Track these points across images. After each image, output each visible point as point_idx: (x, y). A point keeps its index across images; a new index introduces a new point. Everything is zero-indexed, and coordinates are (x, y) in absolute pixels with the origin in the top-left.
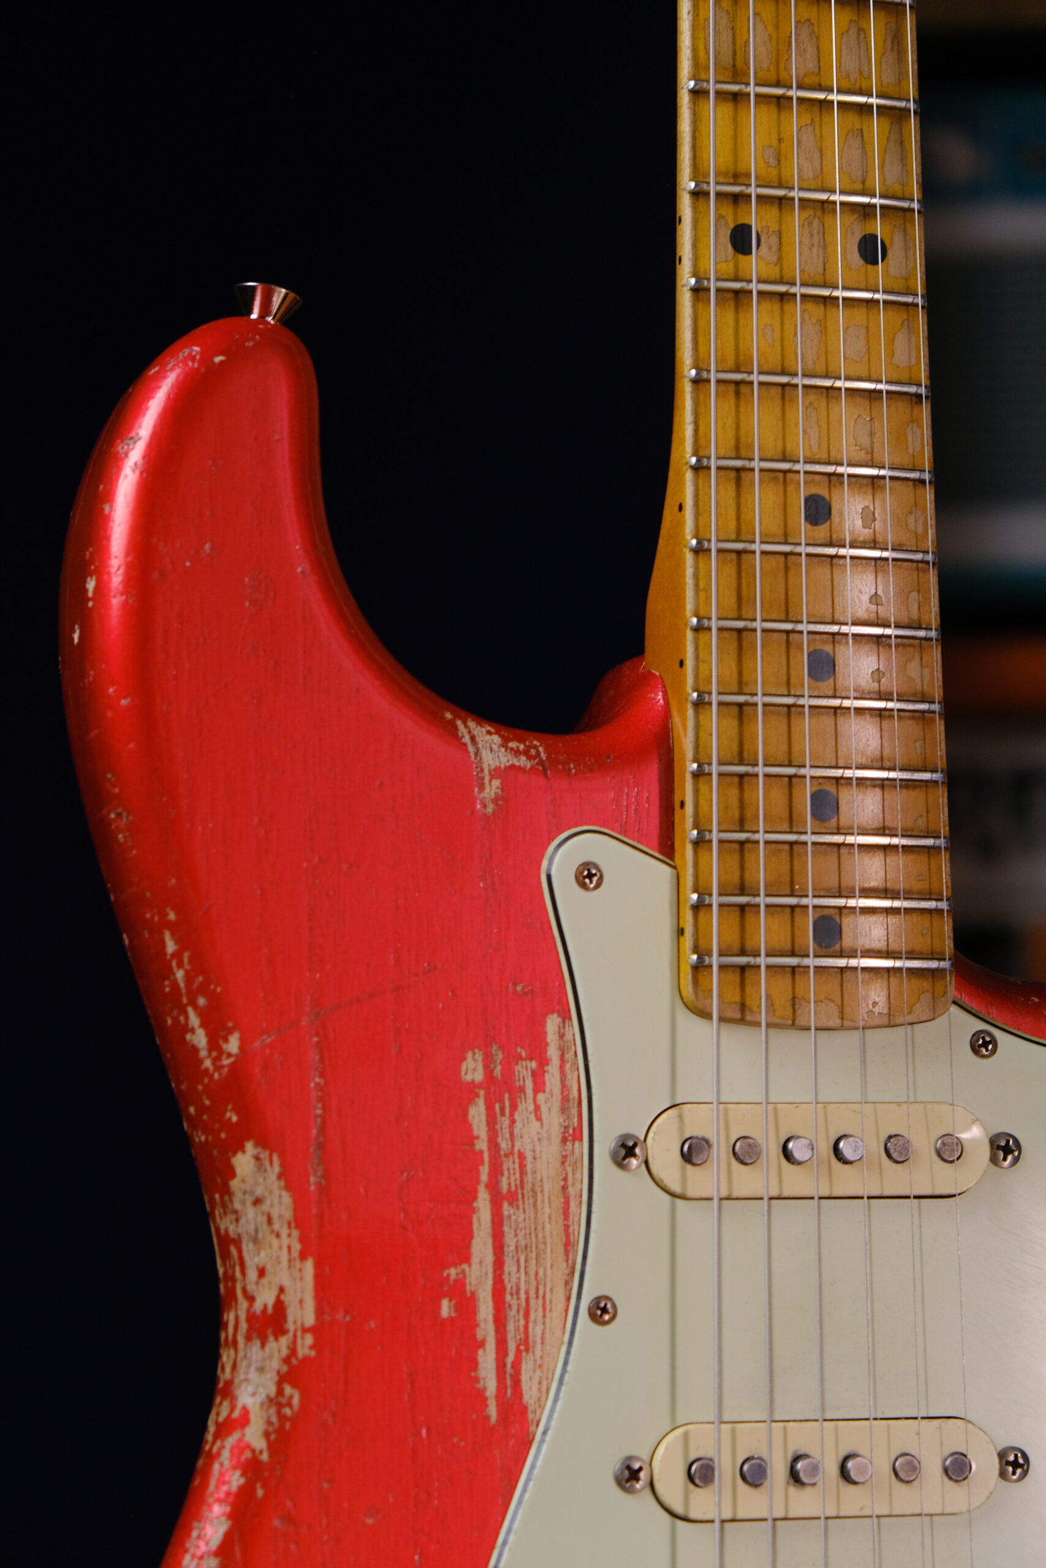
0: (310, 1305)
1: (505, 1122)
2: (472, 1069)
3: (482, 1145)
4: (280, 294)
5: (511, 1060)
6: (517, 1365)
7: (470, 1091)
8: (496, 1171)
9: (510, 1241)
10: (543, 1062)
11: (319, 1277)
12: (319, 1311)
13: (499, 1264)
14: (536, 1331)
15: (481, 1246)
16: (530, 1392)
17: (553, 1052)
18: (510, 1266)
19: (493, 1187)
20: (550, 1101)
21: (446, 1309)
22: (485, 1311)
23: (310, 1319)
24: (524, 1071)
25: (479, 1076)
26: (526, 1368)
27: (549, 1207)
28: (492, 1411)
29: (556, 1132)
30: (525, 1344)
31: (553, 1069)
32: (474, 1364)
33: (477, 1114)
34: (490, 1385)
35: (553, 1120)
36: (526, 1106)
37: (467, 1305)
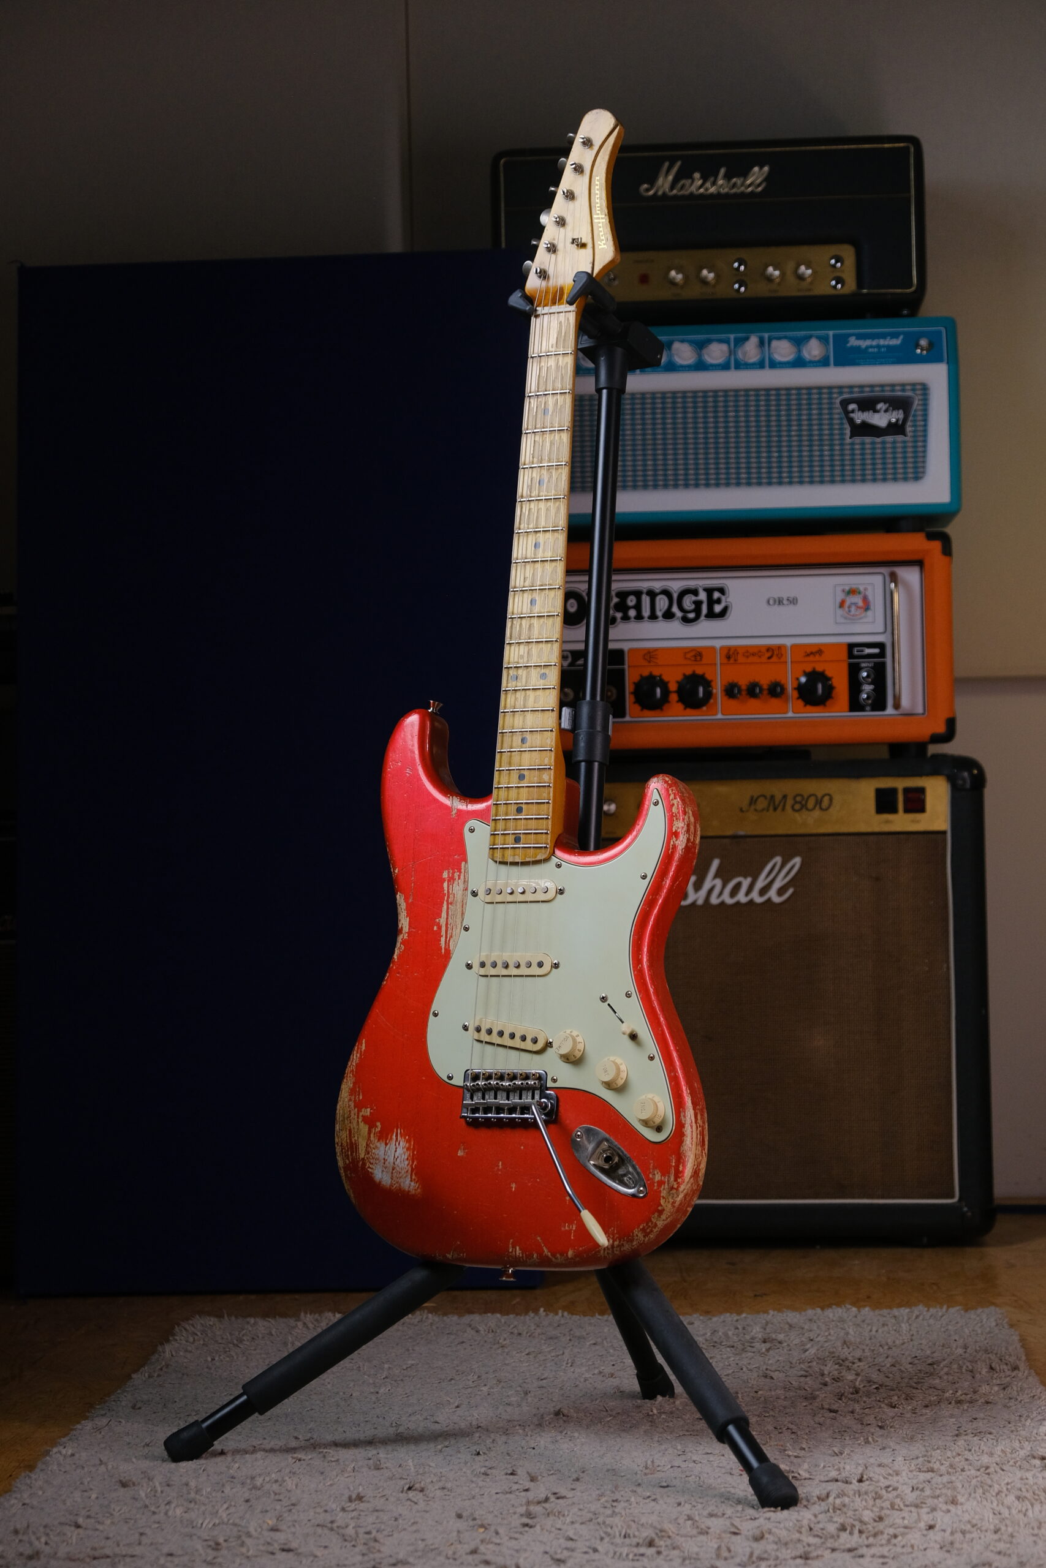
0: (407, 927)
1: (451, 886)
2: (445, 875)
3: (446, 892)
4: (442, 705)
5: (453, 873)
6: (449, 941)
7: (444, 880)
8: (448, 897)
9: (450, 913)
10: (460, 872)
11: (410, 921)
12: (409, 929)
13: (447, 918)
14: (454, 934)
15: (444, 914)
16: (451, 948)
17: (463, 870)
18: (449, 919)
19: (447, 901)
20: (461, 881)
21: (435, 928)
22: (444, 929)
23: (407, 931)
24: (456, 875)
25: (446, 876)
26: (452, 940)
27: (459, 905)
28: (443, 951)
29: (462, 889)
30: (451, 937)
31: (462, 875)
32: (440, 940)
33: (445, 885)
34: (443, 947)
35: (462, 886)
36: (456, 882)
37: (440, 928)
